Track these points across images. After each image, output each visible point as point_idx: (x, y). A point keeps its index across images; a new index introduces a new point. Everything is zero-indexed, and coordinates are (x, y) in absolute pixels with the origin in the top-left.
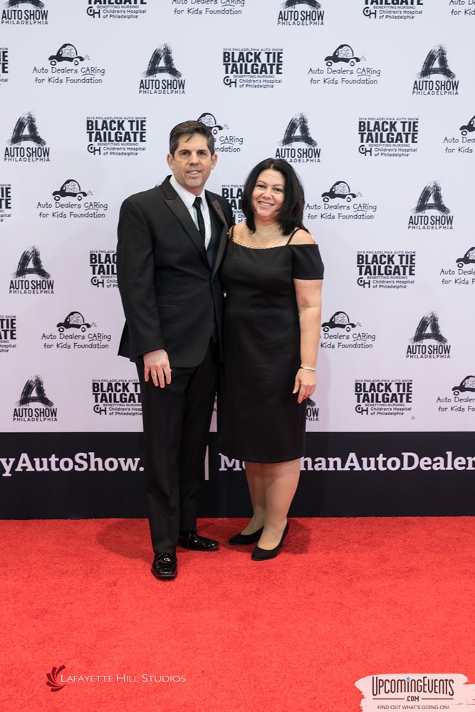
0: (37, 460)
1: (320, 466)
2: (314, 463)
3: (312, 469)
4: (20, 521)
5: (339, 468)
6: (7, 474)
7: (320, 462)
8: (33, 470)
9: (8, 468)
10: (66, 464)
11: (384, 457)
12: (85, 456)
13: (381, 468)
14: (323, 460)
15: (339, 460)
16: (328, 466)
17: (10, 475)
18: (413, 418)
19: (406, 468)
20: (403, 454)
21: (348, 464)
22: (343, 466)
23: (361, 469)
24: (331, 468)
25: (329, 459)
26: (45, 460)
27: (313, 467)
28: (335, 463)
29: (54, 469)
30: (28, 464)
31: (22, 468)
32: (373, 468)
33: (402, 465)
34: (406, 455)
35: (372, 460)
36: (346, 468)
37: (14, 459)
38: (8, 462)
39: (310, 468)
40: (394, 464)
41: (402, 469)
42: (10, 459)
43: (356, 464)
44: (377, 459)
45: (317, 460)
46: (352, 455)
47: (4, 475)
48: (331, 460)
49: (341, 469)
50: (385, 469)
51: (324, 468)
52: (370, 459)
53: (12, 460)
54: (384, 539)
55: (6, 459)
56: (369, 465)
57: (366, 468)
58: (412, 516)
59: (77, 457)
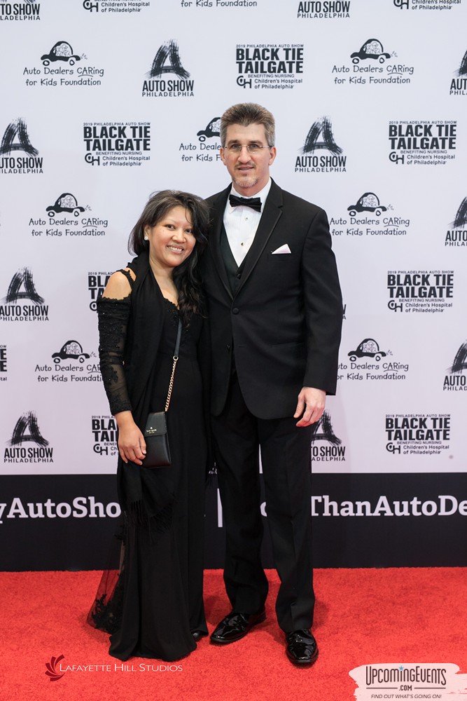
0: (31, 506)
1: (347, 511)
2: (340, 508)
3: (338, 515)
4: (12, 573)
5: (368, 513)
7: (347, 506)
8: (27, 516)
11: (418, 500)
12: (84, 500)
13: (415, 513)
14: (350, 504)
15: (368, 504)
16: (355, 511)
17: (1, 522)
18: (451, 457)
19: (443, 512)
20: (440, 497)
21: (378, 508)
22: (372, 511)
23: (392, 514)
24: (360, 513)
25: (357, 503)
26: (39, 506)
27: (339, 512)
28: (364, 507)
29: (50, 515)
30: (21, 510)
31: (14, 514)
32: (406, 513)
33: (439, 510)
34: (443, 498)
35: (405, 504)
36: (376, 513)
37: (5, 505)
39: (336, 513)
40: (429, 509)
41: (439, 514)
42: (1, 505)
43: (387, 508)
44: (411, 503)
45: (343, 504)
46: (383, 499)
48: (359, 504)
49: (371, 515)
50: (420, 514)
51: (351, 513)
52: (403, 503)
53: (3, 506)
54: (421, 597)
56: (401, 510)
57: (398, 513)
58: (450, 566)
59: (75, 502)
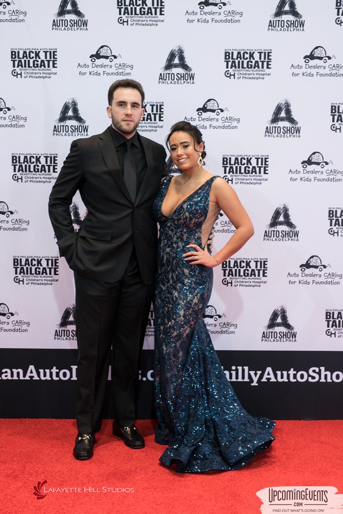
0: (279, 373)
6: (255, 384)
8: (275, 381)
9: (255, 379)
10: (302, 376)
12: (317, 369)
17: (257, 384)
26: (285, 373)
29: (292, 380)
30: (272, 376)
37: (261, 372)
38: (256, 374)
42: (257, 372)
47: (252, 384)
53: (259, 373)
55: (254, 372)
59: (311, 370)
